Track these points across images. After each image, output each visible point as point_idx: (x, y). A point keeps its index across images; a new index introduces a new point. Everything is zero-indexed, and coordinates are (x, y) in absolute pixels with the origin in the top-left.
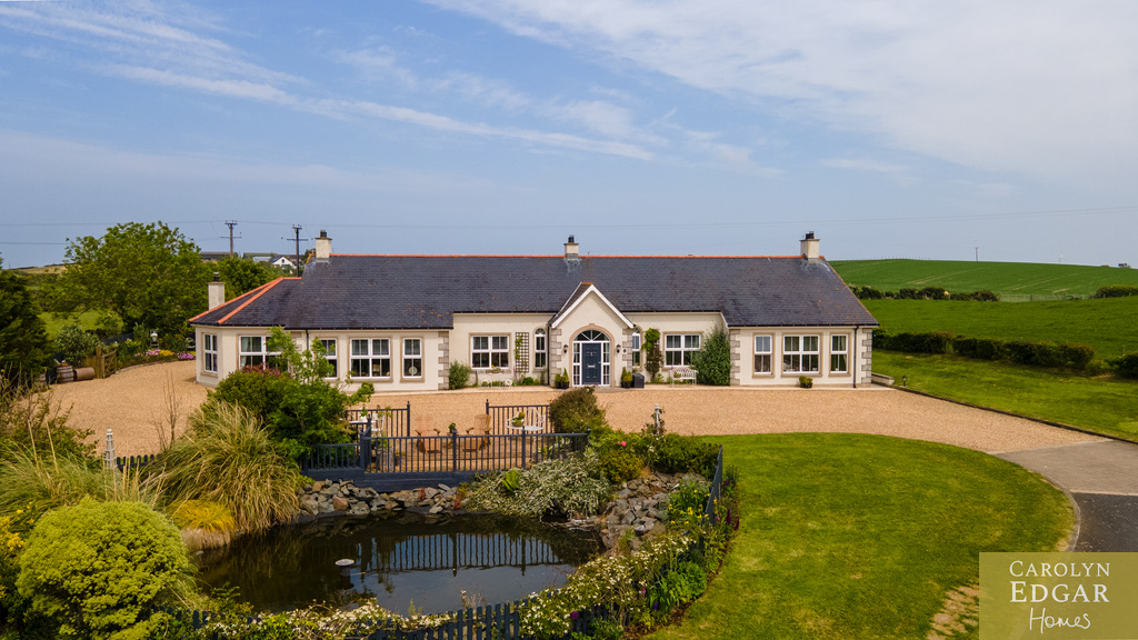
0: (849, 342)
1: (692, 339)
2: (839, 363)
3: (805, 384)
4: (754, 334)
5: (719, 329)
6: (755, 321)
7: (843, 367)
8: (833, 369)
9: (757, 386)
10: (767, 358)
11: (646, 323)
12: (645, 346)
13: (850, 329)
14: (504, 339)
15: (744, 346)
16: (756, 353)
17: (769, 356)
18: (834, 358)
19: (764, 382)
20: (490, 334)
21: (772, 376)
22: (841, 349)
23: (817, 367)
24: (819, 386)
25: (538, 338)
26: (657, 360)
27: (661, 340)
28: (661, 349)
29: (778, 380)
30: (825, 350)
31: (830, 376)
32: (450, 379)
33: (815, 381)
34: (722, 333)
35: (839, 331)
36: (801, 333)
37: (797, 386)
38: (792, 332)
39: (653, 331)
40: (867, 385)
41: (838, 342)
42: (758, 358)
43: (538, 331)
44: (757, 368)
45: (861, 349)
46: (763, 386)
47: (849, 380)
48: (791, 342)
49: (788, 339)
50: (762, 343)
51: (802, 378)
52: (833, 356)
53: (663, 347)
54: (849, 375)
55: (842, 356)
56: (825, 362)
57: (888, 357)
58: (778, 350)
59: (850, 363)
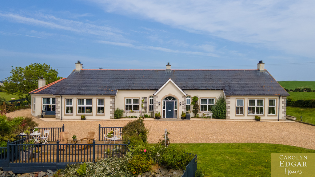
0: (277, 102)
1: (211, 100)
2: (272, 111)
3: (258, 119)
4: (236, 98)
5: (222, 97)
6: (237, 93)
7: (274, 112)
8: (269, 113)
9: (237, 120)
10: (242, 108)
11: (193, 94)
12: (192, 103)
13: (277, 97)
14: (137, 100)
15: (232, 103)
16: (237, 106)
17: (242, 107)
18: (270, 109)
19: (240, 118)
20: (132, 98)
21: (244, 115)
22: (273, 105)
23: (262, 112)
24: (263, 120)
25: (150, 100)
26: (197, 109)
27: (199, 101)
28: (199, 104)
29: (246, 117)
30: (266, 105)
31: (268, 116)
32: (115, 115)
33: (261, 118)
34: (223, 98)
35: (272, 98)
36: (256, 98)
37: (254, 120)
38: (252, 98)
39: (195, 97)
40: (284, 120)
41: (271, 102)
42: (238, 108)
43: (151, 97)
44: (238, 112)
45: (282, 105)
46: (240, 120)
47: (277, 118)
48: (252, 102)
49: (250, 101)
50: (240, 102)
51: (256, 117)
52: (269, 108)
53: (200, 103)
54: (276, 115)
55: (273, 108)
56: (266, 110)
57: (293, 109)
58: (246, 105)
59: (277, 110)
